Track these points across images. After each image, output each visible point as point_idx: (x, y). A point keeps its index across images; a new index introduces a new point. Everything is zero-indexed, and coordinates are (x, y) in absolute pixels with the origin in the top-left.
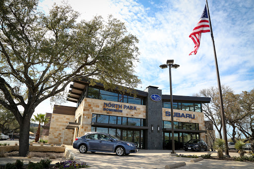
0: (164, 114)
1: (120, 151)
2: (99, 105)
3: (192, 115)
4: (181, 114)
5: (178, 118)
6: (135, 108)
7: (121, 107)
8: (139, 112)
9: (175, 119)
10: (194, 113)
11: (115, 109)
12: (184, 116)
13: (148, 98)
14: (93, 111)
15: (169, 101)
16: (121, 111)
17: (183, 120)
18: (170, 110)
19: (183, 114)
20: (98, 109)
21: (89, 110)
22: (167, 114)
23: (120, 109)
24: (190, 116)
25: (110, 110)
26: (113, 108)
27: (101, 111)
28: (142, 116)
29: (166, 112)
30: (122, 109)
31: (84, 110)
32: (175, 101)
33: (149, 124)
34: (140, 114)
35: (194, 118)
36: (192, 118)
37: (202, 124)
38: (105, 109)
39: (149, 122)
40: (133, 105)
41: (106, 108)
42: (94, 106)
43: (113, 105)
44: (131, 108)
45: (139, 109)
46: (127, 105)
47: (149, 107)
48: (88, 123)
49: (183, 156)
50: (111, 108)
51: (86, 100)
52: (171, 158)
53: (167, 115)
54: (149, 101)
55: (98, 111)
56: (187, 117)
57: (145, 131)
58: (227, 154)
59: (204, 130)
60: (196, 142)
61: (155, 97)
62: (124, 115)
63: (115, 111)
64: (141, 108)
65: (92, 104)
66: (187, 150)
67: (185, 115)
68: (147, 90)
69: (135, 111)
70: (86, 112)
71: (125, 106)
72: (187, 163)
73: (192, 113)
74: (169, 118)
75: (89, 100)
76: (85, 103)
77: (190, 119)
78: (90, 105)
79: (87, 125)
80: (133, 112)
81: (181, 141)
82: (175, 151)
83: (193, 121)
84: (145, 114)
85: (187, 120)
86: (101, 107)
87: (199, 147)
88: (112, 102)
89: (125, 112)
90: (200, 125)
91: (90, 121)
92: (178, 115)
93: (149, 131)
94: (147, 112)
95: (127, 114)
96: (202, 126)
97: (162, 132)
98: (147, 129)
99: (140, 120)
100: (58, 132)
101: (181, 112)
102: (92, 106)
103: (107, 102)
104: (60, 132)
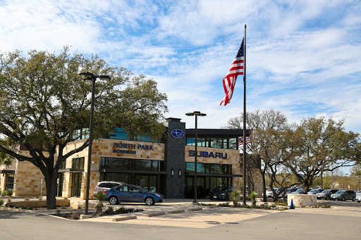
0: (187, 154)
1: (149, 201)
2: (108, 145)
3: (224, 154)
4: (209, 153)
5: (205, 158)
6: (151, 148)
7: (133, 146)
8: (155, 153)
9: (200, 159)
10: (227, 151)
11: (127, 149)
12: (213, 156)
13: (169, 134)
14: (100, 153)
15: (193, 136)
16: (135, 152)
17: (211, 160)
19: (212, 153)
20: (107, 151)
21: (96, 153)
22: (194, 153)
23: (133, 150)
24: (220, 155)
25: (122, 152)
26: (125, 149)
27: (110, 154)
28: (160, 157)
29: (190, 151)
30: (136, 150)
33: (168, 169)
34: (157, 154)
35: (226, 158)
36: (223, 158)
37: (236, 165)
38: (115, 151)
39: (169, 165)
40: (148, 144)
41: (117, 149)
42: (101, 148)
43: (125, 146)
44: (146, 148)
45: (156, 148)
46: (142, 144)
47: (169, 146)
48: (95, 169)
50: (122, 149)
53: (190, 155)
54: (169, 138)
55: (106, 154)
56: (216, 156)
57: (163, 177)
59: (238, 173)
61: (177, 133)
62: (138, 157)
63: (127, 152)
64: (159, 147)
65: (99, 145)
67: (214, 153)
68: (166, 124)
69: (151, 151)
70: (93, 156)
71: (139, 145)
73: (224, 151)
74: (193, 159)
77: (221, 159)
78: (96, 147)
80: (149, 153)
81: (207, 187)
82: (197, 200)
83: (225, 162)
84: (163, 154)
85: (217, 160)
86: (110, 148)
87: (227, 196)
88: (124, 142)
89: (139, 154)
90: (234, 167)
92: (204, 154)
93: (169, 177)
94: (166, 152)
95: (142, 156)
96: (236, 169)
97: (183, 177)
98: (166, 175)
99: (157, 163)
100: (30, 179)
101: (209, 150)
102: (99, 148)
103: (117, 141)
104: (34, 178)
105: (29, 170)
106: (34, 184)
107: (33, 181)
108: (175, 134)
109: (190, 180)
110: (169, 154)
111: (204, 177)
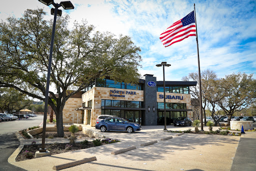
0: (158, 97)
1: (130, 130)
2: (107, 92)
3: (181, 97)
5: (169, 100)
6: (135, 93)
7: (123, 93)
8: (138, 96)
9: (167, 100)
10: (183, 95)
12: (174, 98)
13: (146, 84)
14: (102, 97)
15: (162, 86)
16: (124, 96)
17: (173, 101)
18: (163, 94)
20: (105, 95)
21: (98, 97)
22: (161, 97)
23: (123, 95)
24: (179, 98)
25: (116, 96)
26: (118, 94)
27: (108, 97)
28: (141, 99)
29: (160, 95)
30: (125, 94)
31: (95, 97)
32: (166, 86)
33: (146, 106)
34: (139, 97)
35: (182, 99)
37: (189, 103)
38: (111, 95)
39: (146, 104)
40: (133, 91)
41: (112, 94)
43: (118, 92)
44: (132, 93)
45: (138, 94)
46: (129, 91)
47: (146, 92)
48: (98, 107)
49: (171, 132)
50: (116, 94)
51: (95, 89)
52: (164, 133)
54: (146, 86)
55: (105, 97)
56: (177, 98)
57: (143, 112)
58: (202, 129)
59: (190, 109)
60: (183, 119)
61: (151, 83)
62: (127, 99)
63: (119, 96)
64: (140, 93)
66: (175, 126)
67: (175, 96)
68: (144, 78)
69: (135, 95)
70: (97, 99)
71: (127, 92)
72: (173, 136)
73: (181, 95)
74: (162, 100)
75: (98, 88)
76: (95, 91)
77: (180, 100)
78: (99, 93)
79: (98, 108)
80: (133, 97)
81: (172, 118)
82: (167, 127)
83: (182, 102)
84: (143, 98)
85: (177, 101)
86: (108, 94)
87: (185, 123)
88: (117, 89)
89: (127, 97)
90: (187, 105)
91: (100, 105)
92: (169, 97)
93: (147, 112)
94: (144, 96)
95: (129, 99)
96: (189, 106)
97: (156, 112)
98: (145, 110)
99: (139, 103)
100: (68, 113)
101: (172, 95)
102: (101, 93)
103: (113, 89)
104: (70, 113)
105: (68, 109)
106: (71, 116)
107: (70, 115)
108: (150, 85)
109: (160, 114)
110: (146, 97)
111: (170, 111)
